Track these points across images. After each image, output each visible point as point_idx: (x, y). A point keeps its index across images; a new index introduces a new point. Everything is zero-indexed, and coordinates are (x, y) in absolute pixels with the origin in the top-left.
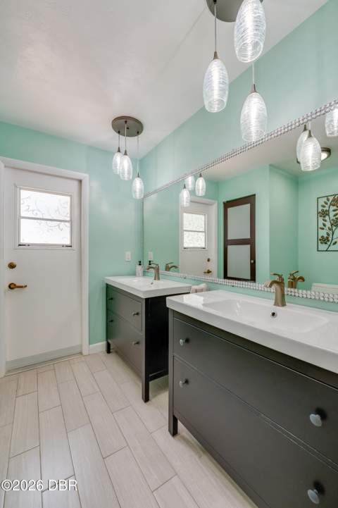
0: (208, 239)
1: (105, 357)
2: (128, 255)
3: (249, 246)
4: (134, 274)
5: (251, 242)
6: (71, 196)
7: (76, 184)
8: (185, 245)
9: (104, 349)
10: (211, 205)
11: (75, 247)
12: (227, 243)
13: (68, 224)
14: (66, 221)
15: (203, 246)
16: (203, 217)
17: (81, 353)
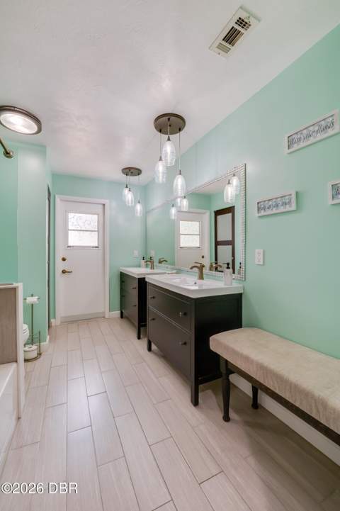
0: (202, 241)
1: (120, 320)
2: (136, 253)
3: (231, 246)
4: (139, 266)
5: (231, 243)
6: (98, 214)
7: (101, 206)
8: (182, 245)
9: (119, 316)
10: (204, 213)
11: (100, 247)
12: (217, 243)
13: (96, 233)
14: (95, 231)
15: (198, 246)
16: (198, 223)
17: (104, 317)
